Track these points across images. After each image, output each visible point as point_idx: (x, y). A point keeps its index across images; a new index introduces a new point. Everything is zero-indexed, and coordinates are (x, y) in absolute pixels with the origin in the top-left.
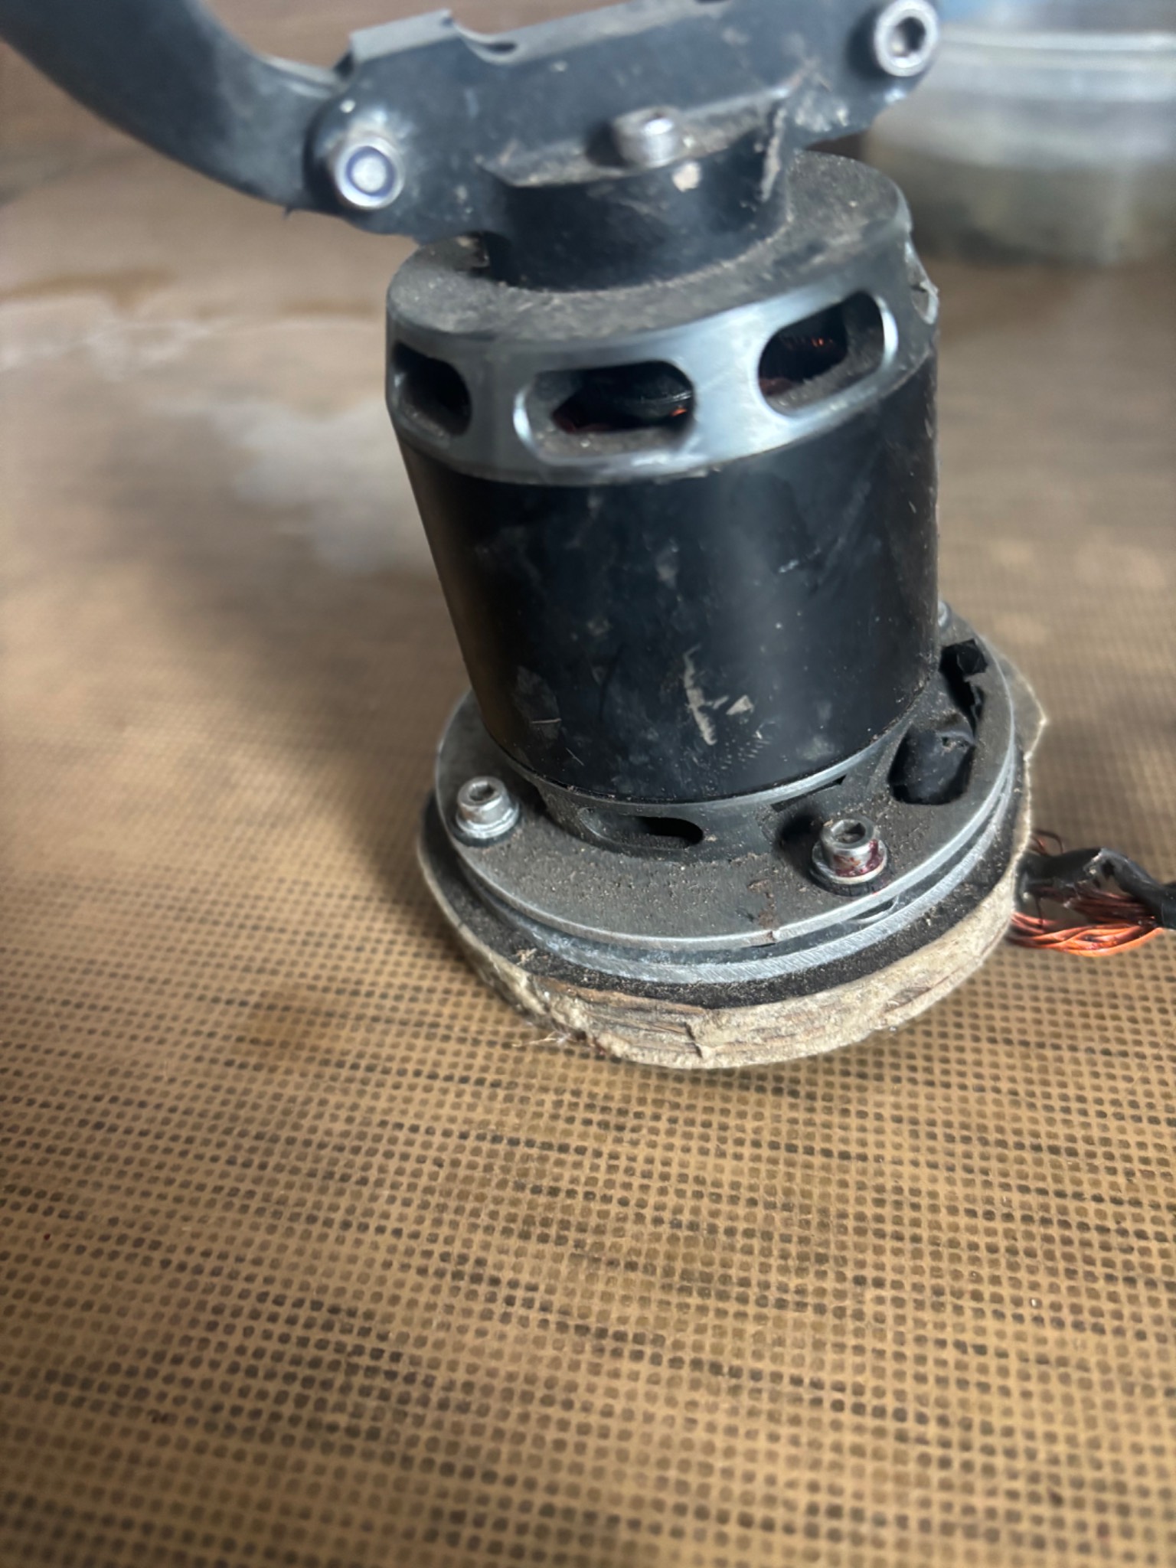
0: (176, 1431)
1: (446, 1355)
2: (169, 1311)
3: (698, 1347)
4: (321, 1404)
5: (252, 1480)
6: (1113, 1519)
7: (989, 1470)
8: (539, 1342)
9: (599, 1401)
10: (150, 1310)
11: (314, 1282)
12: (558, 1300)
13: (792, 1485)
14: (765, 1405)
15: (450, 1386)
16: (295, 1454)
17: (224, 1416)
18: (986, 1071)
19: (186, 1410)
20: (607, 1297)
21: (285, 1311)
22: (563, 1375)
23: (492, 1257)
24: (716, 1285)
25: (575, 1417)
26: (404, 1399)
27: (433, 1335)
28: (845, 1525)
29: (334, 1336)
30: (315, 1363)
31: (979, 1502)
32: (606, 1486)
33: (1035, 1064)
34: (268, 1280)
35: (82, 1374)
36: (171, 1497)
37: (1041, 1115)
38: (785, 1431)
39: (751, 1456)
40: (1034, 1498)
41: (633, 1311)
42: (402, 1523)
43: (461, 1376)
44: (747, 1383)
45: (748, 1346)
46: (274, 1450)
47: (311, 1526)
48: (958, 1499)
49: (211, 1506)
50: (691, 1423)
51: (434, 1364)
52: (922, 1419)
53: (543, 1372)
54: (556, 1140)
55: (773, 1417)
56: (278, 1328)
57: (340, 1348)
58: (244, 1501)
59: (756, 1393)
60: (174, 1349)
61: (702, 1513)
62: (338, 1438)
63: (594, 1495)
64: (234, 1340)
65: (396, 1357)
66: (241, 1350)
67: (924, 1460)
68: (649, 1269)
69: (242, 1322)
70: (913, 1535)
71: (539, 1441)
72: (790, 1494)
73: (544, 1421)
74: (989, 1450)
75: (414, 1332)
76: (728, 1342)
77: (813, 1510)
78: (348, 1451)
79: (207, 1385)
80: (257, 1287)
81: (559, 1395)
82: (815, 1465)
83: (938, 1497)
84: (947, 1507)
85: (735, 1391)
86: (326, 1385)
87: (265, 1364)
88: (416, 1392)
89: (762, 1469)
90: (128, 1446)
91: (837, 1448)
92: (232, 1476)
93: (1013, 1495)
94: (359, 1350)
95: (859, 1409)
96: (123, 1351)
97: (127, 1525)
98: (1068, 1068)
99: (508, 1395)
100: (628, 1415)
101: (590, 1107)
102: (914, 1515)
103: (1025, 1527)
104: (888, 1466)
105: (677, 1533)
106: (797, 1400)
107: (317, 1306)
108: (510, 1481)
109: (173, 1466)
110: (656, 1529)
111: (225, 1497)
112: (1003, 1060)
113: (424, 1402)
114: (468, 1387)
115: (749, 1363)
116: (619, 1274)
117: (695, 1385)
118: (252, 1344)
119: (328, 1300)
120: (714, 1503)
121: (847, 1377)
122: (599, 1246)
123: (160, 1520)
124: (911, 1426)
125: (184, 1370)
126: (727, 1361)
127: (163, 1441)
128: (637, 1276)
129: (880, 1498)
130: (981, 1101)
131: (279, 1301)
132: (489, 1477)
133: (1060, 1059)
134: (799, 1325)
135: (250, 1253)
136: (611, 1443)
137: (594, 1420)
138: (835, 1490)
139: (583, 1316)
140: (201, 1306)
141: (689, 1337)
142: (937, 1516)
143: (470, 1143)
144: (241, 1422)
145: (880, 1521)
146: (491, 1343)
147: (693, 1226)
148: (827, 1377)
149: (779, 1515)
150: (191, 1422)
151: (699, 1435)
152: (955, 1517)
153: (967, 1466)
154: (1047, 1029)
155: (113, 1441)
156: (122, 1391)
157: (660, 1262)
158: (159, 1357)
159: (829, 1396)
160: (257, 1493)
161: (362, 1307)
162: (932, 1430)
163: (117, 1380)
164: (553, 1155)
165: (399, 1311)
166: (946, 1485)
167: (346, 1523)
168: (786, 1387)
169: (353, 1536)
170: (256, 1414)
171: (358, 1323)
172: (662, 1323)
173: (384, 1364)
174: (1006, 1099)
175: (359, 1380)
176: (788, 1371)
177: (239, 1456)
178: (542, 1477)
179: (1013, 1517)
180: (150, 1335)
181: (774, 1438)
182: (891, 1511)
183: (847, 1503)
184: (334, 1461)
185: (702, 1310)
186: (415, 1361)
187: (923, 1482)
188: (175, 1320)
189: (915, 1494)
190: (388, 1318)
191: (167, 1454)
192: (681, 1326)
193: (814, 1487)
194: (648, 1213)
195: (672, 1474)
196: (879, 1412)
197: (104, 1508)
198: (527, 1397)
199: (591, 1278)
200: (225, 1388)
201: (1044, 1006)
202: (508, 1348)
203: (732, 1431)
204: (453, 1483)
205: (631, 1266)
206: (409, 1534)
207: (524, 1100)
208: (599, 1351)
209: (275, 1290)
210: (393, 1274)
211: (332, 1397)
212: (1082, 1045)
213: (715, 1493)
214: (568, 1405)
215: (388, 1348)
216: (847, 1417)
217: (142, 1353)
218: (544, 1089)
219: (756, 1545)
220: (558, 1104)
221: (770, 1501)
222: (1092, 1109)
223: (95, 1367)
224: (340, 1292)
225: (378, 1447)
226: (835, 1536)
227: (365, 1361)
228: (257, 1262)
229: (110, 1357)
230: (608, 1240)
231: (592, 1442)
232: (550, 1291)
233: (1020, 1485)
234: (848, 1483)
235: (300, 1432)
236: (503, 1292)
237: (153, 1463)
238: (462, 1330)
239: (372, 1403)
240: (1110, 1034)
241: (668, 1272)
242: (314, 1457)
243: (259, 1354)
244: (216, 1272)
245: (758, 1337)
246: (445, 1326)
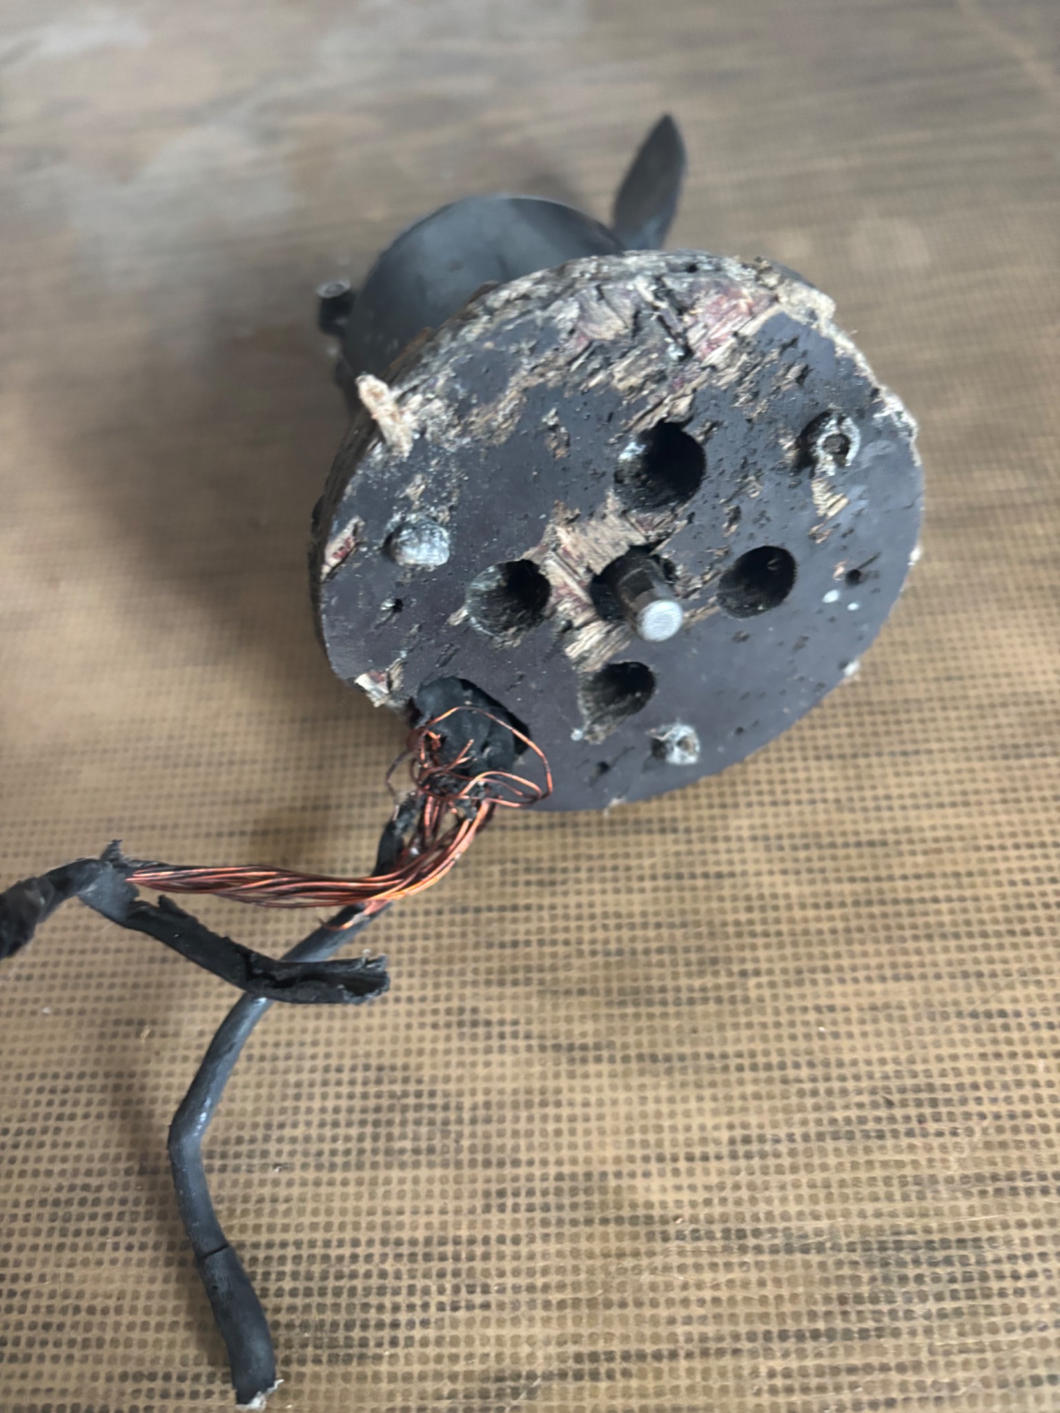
0: (297, 1174)
1: (467, 1085)
2: (264, 1091)
3: (639, 1045)
4: (390, 1137)
5: (358, 1196)
6: (927, 1111)
7: (844, 1092)
8: (529, 1063)
9: (579, 1097)
10: (251, 1093)
11: (360, 1050)
12: (536, 1028)
13: (716, 1128)
14: (691, 1077)
15: (474, 1108)
16: (382, 1174)
17: (325, 1159)
18: (816, 785)
19: (298, 1160)
20: (569, 1019)
21: (345, 1076)
22: (551, 1084)
23: (482, 1005)
24: (644, 996)
25: (565, 1112)
26: (446, 1122)
27: (454, 1072)
28: (755, 1147)
29: (385, 1088)
30: (378, 1109)
31: (839, 1115)
32: (595, 1154)
33: (851, 772)
34: (327, 1056)
35: (218, 1149)
36: (307, 1220)
37: (860, 816)
38: (707, 1093)
39: (687, 1114)
40: (875, 1105)
41: (589, 1026)
42: (465, 1204)
43: (480, 1098)
44: (677, 1064)
45: (673, 1037)
46: (367, 1174)
47: (406, 1218)
48: (825, 1116)
49: (336, 1220)
50: (643, 1100)
51: (460, 1094)
52: (797, 1066)
53: (537, 1085)
54: (508, 902)
55: (698, 1085)
56: (345, 1090)
57: (392, 1095)
58: (357, 1212)
59: (684, 1070)
60: (276, 1119)
61: (661, 1159)
62: (407, 1157)
63: (588, 1161)
64: (316, 1104)
65: (432, 1094)
66: (323, 1110)
67: (801, 1093)
68: (595, 992)
69: (317, 1090)
70: (800, 1146)
71: (544, 1133)
72: (716, 1134)
73: (544, 1118)
74: (843, 1078)
75: (441, 1073)
76: (659, 1037)
77: (732, 1141)
78: (416, 1165)
79: (307, 1139)
80: (320, 1063)
81: (551, 1098)
82: (730, 1111)
83: (812, 1116)
84: (819, 1122)
85: (669, 1072)
86: (390, 1123)
87: (342, 1117)
88: (452, 1116)
89: (696, 1122)
90: (267, 1191)
91: (743, 1097)
92: (345, 1197)
93: (860, 1106)
94: (405, 1094)
95: (754, 1068)
96: (241, 1126)
97: (284, 1245)
98: (877, 771)
99: (516, 1105)
100: (600, 1103)
101: (528, 871)
102: (798, 1131)
103: (871, 1126)
104: (779, 1103)
105: (647, 1175)
106: (712, 1070)
107: (367, 1068)
108: (530, 1163)
109: (302, 1199)
110: (632, 1175)
111: (343, 1212)
112: (828, 774)
113: (460, 1121)
114: (487, 1105)
115: (676, 1050)
116: (574, 999)
117: (642, 1073)
118: (330, 1104)
119: (374, 1062)
120: (668, 1150)
121: (744, 1047)
122: (556, 981)
123: (305, 1236)
124: (791, 1073)
125: (288, 1132)
126: (661, 1051)
127: (290, 1184)
128: (587, 999)
129: (775, 1125)
130: (814, 812)
131: (339, 1070)
132: (516, 1163)
133: (870, 766)
134: (706, 1015)
135: (308, 1038)
136: (593, 1124)
137: (578, 1111)
138: (745, 1126)
139: (556, 1037)
140: (286, 1084)
141: (631, 1038)
142: (813, 1129)
143: (446, 917)
144: (339, 1160)
145: (777, 1141)
146: (496, 1071)
147: (620, 952)
148: (730, 1049)
149: (711, 1149)
150: (305, 1166)
151: (651, 1107)
152: (826, 1128)
153: (829, 1092)
154: (859, 740)
155: (255, 1192)
156: (251, 1155)
157: (601, 985)
158: (268, 1126)
159: (733, 1062)
160: (365, 1204)
161: (399, 1061)
162: (805, 1072)
163: (244, 1148)
164: (509, 915)
165: (426, 1059)
166: (817, 1108)
167: (429, 1212)
168: (704, 1062)
169: (435, 1219)
170: (347, 1152)
171: (399, 1074)
172: (611, 1031)
173: (425, 1100)
174: (832, 807)
175: (411, 1115)
176: (703, 1050)
177: (345, 1183)
178: (551, 1157)
179: (862, 1120)
180: (256, 1112)
181: (700, 1099)
182: (782, 1132)
183: (754, 1132)
184: (409, 1173)
185: (637, 1016)
186: (446, 1094)
187: (801, 1109)
188: (271, 1098)
189: (797, 1117)
190: (419, 1067)
191: (296, 1191)
192: (625, 1031)
193: (731, 1127)
194: (586, 947)
195: (637, 1136)
196: (768, 1067)
197: (263, 1238)
198: (529, 1105)
199: (555, 1007)
200: (321, 1139)
201: (855, 720)
202: (509, 1071)
203: (671, 1100)
204: (493, 1172)
205: (582, 992)
206: (472, 1211)
207: (478, 874)
208: (572, 1061)
209: (334, 1062)
210: (415, 1033)
211: (396, 1131)
212: (886, 749)
213: (667, 1144)
214: (558, 1104)
215: (425, 1088)
216: (748, 1075)
217: (255, 1126)
218: (491, 863)
219: (699, 1171)
220: (503, 872)
221: (704, 1141)
222: (896, 803)
223: (226, 1142)
224: (381, 1054)
225: (437, 1158)
226: (748, 1156)
227: (411, 1101)
228: (315, 1043)
229: (234, 1133)
230: (561, 975)
231: (580, 1126)
232: (529, 1022)
233: (865, 1098)
234: (753, 1120)
235: (381, 1158)
236: (496, 1030)
237: (288, 1200)
238: (474, 1064)
239: (424, 1130)
240: (907, 736)
241: (609, 991)
242: (395, 1174)
243: (337, 1110)
244: (288, 1057)
245: (679, 1029)
246: (461, 1064)
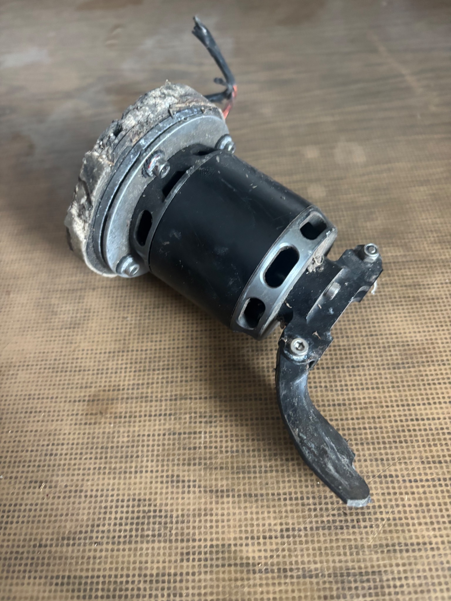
0: (104, 547)
1: (174, 507)
2: (92, 511)
3: (244, 490)
4: (143, 530)
5: (129, 556)
6: (361, 517)
7: (327, 509)
8: (200, 498)
9: (220, 512)
10: (86, 512)
11: (131, 492)
12: (203, 483)
13: (275, 525)
14: (265, 503)
15: (177, 517)
16: (139, 546)
17: (116, 539)
18: (317, 380)
19: (105, 540)
20: (216, 480)
21: (125, 504)
22: (208, 506)
23: (181, 474)
24: (247, 470)
25: (214, 518)
26: (166, 523)
27: (169, 502)
28: (291, 533)
29: (141, 508)
30: (138, 518)
31: (325, 519)
32: (226, 536)
33: (331, 375)
34: (118, 495)
35: (72, 536)
36: (108, 566)
37: (335, 393)
38: (272, 510)
39: (263, 519)
40: (339, 515)
41: (225, 482)
42: (173, 558)
43: (180, 513)
44: (260, 498)
45: (258, 486)
46: (133, 546)
47: (149, 565)
48: (319, 519)
49: (120, 566)
50: (246, 513)
51: (172, 511)
52: (308, 498)
53: (203, 507)
54: (192, 431)
55: (268, 507)
56: (125, 509)
57: (144, 511)
58: (129, 562)
59: (262, 500)
60: (96, 523)
61: (253, 538)
62: (150, 538)
63: (223, 539)
64: (113, 516)
65: (160, 511)
66: (116, 518)
67: (310, 510)
68: (227, 468)
69: (114, 510)
70: (309, 532)
71: (205, 527)
72: (275, 528)
73: (206, 521)
74: (326, 504)
75: (164, 502)
76: (253, 487)
77: (282, 530)
78: (153, 541)
79: (109, 531)
80: (115, 498)
81: (209, 512)
82: (281, 518)
83: (314, 520)
84: (317, 522)
85: (257, 501)
86: (143, 523)
87: (124, 521)
88: (168, 520)
89: (267, 522)
90: (92, 554)
91: (286, 511)
92: (124, 556)
93: (334, 515)
94: (149, 511)
95: (291, 499)
96: (82, 526)
97: (98, 577)
98: (342, 374)
99: (194, 515)
100: (229, 514)
101: (200, 417)
102: (308, 526)
103: (338, 524)
104: (300, 514)
105: (247, 545)
106: (274, 500)
107: (134, 500)
108: (200, 540)
109: (106, 557)
110: (241, 545)
111: (123, 563)
112: (322, 375)
113: (172, 522)
114: (183, 515)
115: (259, 492)
116: (218, 471)
117: (245, 502)
118: (119, 516)
119: (137, 498)
120: (255, 535)
121: (287, 490)
122: (211, 463)
123: (107, 573)
124: (306, 501)
125: (101, 528)
126: (253, 492)
127: (101, 551)
128: (224, 471)
129: (299, 523)
130: (316, 391)
131: (123, 501)
132: (194, 540)
133: (339, 372)
134: (272, 477)
135: (110, 488)
136: (225, 523)
137: (219, 518)
138: (287, 524)
139: (211, 487)
140: (100, 507)
141: (241, 487)
142: (314, 525)
143: (167, 437)
144: (122, 540)
145: (300, 530)
146: (186, 501)
147: (237, 451)
148: (281, 491)
149: (273, 534)
150: (107, 543)
151: (249, 516)
152: (319, 525)
153: (321, 509)
154: (334, 361)
155: (87, 554)
156: (85, 538)
157: (230, 465)
158: (93, 526)
159: (282, 497)
160: (132, 559)
161: (147, 497)
162: (311, 501)
163: (83, 535)
164: (192, 436)
165: (158, 496)
166: (316, 516)
167: (158, 562)
168: (270, 497)
169: (161, 565)
170: (125, 537)
171: (147, 503)
172: (233, 484)
173: (158, 514)
174: (324, 389)
175: (152, 520)
176: (270, 492)
177: (124, 550)
178: (208, 537)
179: (334, 521)
180: (88, 520)
181: (269, 512)
182: (302, 526)
183: (291, 527)
184: (150, 545)
185: (244, 478)
186: (166, 511)
187: (310, 516)
188: (94, 513)
189: (308, 520)
190: (155, 500)
191: (104, 554)
192: (239, 484)
193: (281, 524)
194: (224, 449)
195: (243, 528)
196: (296, 499)
197: (90, 574)
198: (200, 515)
199: (211, 474)
200: (115, 531)
201: (333, 353)
202: (192, 501)
203: (257, 513)
204: (185, 544)
205: (222, 468)
206: (176, 561)
207: (180, 418)
208: (217, 497)
209: (121, 498)
210: (154, 485)
211: (145, 527)
212: (346, 365)
213: (255, 532)
214: (211, 515)
215: (158, 508)
216: (288, 502)
217: (87, 526)
218: (185, 413)
219: (268, 544)
220: (191, 418)
221: (270, 530)
222: (350, 388)
223: (75, 533)
224: (140, 494)
225: (162, 539)
226: (288, 537)
227: (152, 514)
228: (113, 490)
229: (78, 529)
230: (214, 461)
231: (220, 524)
232: (200, 481)
233: (335, 512)
234: (290, 521)
235: (139, 539)
236: (186, 484)
237: (100, 558)
238: (177, 498)
239: (157, 526)
240: (354, 360)
241: (232, 468)
242: (145, 546)
243: (121, 518)
244: (102, 496)
245: (261, 483)
246: (172, 498)
